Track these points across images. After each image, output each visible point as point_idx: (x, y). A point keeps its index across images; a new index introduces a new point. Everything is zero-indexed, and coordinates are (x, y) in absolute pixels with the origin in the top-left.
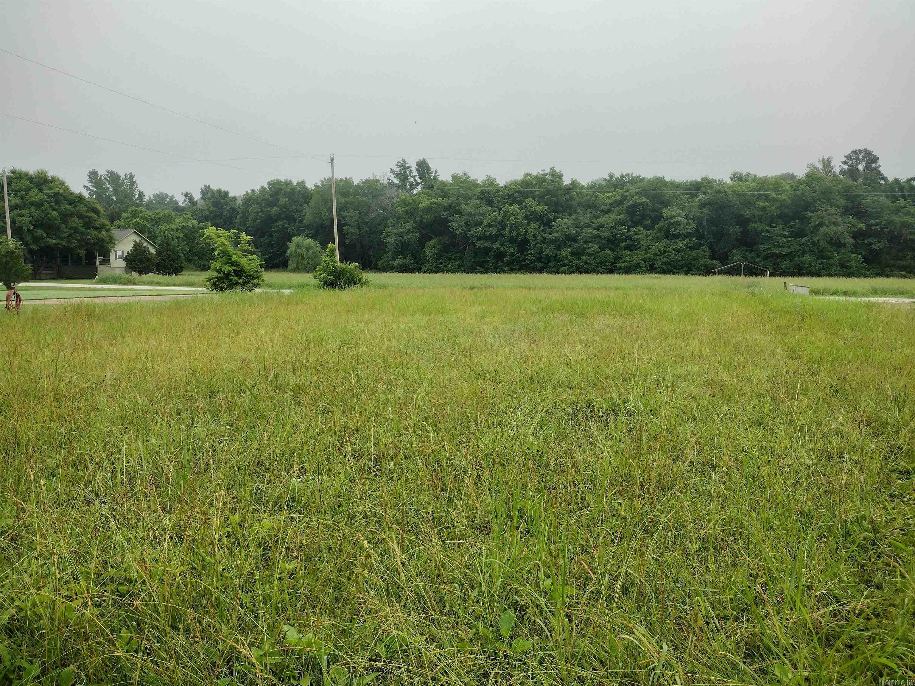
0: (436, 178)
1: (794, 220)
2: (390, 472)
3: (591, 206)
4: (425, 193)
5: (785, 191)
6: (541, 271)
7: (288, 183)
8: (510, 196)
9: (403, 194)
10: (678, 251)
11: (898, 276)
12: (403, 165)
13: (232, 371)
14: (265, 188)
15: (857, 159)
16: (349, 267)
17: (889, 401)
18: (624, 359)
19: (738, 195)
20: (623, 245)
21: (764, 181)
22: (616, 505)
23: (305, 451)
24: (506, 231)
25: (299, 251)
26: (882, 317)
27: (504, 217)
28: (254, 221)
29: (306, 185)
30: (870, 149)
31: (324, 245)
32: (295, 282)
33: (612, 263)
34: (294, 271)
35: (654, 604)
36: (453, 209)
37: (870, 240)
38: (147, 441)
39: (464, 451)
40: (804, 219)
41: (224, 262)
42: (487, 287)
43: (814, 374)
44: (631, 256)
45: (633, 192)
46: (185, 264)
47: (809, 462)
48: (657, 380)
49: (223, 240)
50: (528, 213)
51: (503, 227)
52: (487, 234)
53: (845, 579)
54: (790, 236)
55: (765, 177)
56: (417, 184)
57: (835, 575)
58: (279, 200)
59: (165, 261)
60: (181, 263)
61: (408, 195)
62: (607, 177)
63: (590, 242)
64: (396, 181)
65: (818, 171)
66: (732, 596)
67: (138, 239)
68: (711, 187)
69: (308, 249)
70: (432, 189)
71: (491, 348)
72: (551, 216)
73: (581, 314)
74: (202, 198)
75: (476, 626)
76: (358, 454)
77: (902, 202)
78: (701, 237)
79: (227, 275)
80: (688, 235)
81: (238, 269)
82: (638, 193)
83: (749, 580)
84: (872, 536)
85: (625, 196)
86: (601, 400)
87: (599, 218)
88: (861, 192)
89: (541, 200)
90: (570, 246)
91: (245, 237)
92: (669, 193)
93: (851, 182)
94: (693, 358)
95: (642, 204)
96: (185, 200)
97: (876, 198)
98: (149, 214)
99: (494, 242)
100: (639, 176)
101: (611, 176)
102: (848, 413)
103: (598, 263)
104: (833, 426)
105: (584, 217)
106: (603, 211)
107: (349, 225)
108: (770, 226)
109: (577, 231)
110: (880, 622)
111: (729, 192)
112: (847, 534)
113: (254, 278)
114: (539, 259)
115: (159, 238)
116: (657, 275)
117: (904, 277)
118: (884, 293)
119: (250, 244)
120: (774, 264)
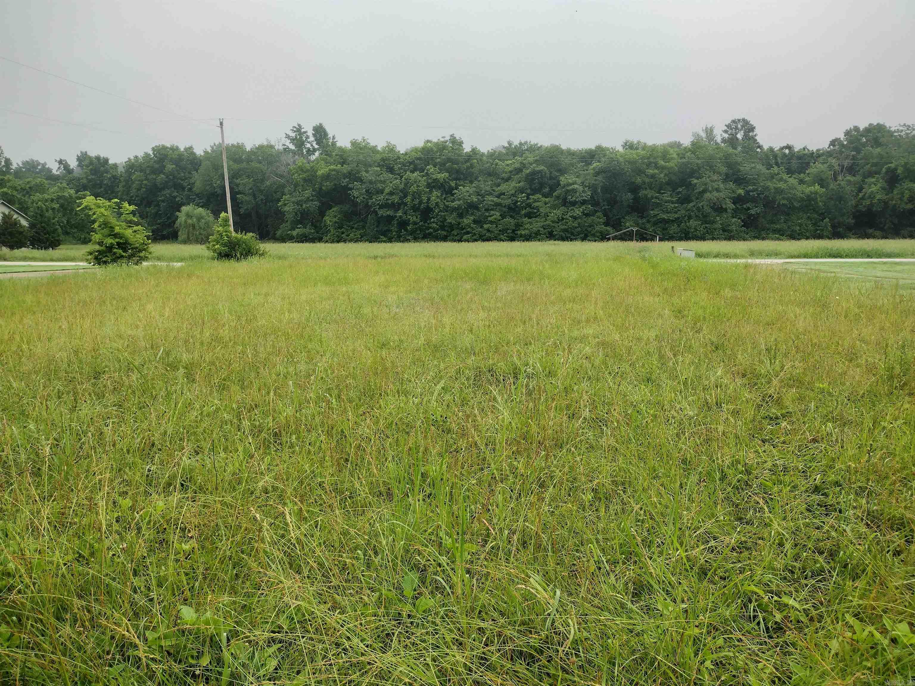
0: (334, 144)
1: (681, 187)
2: (292, 446)
3: (491, 174)
4: (323, 160)
5: (672, 158)
6: (444, 239)
7: (174, 149)
8: (411, 163)
9: (300, 161)
10: (575, 218)
11: (772, 239)
12: (298, 130)
13: (118, 350)
14: (149, 155)
15: (736, 128)
16: (244, 237)
17: (762, 354)
18: (524, 323)
19: (629, 162)
20: (523, 212)
21: (653, 149)
22: (515, 463)
23: (200, 430)
24: (409, 199)
25: (190, 221)
26: (758, 277)
27: (406, 184)
28: (139, 190)
29: (195, 151)
30: (747, 118)
31: (216, 214)
32: (186, 254)
33: (514, 231)
34: (185, 242)
35: (550, 554)
36: (353, 176)
37: (748, 205)
38: (25, 427)
39: (368, 421)
40: (689, 186)
41: (106, 234)
42: (393, 256)
43: (698, 332)
44: (531, 223)
45: (531, 159)
46: (62, 237)
47: (691, 413)
48: (555, 343)
49: (102, 210)
50: (429, 181)
51: (405, 196)
52: (390, 202)
53: (722, 518)
54: (677, 202)
55: (654, 145)
56: (315, 150)
57: (713, 515)
58: (164, 167)
59: (39, 234)
60: (59, 236)
61: (305, 161)
62: (506, 145)
63: (492, 210)
64: (292, 147)
65: (702, 139)
66: (621, 541)
67: (7, 211)
68: (605, 156)
69: (200, 218)
70: (330, 156)
71: (395, 318)
72: (453, 184)
73: (485, 282)
74: (78, 166)
75: (379, 590)
76: (257, 430)
77: (776, 169)
78: (595, 204)
79: (110, 248)
80: (584, 202)
81: (122, 241)
82: (536, 161)
83: (637, 525)
84: (745, 478)
85: (523, 164)
86: (501, 364)
87: (499, 185)
88: (739, 160)
89: (442, 166)
90: (472, 214)
91: (128, 207)
92: (565, 161)
93: (731, 150)
94: (588, 321)
95: (540, 172)
96: (59, 168)
97: (753, 165)
98: (18, 183)
99: (397, 210)
100: (537, 144)
101: (510, 143)
102: (725, 366)
103: (500, 231)
104: (713, 379)
105: (485, 185)
106: (503, 179)
107: (244, 194)
108: (659, 193)
109: (478, 199)
110: (750, 554)
111: (621, 159)
112: (723, 478)
113: (140, 251)
114: (442, 228)
115: (32, 209)
116: (556, 242)
117: (778, 239)
118: (760, 254)
119: (134, 215)
120: (664, 229)
